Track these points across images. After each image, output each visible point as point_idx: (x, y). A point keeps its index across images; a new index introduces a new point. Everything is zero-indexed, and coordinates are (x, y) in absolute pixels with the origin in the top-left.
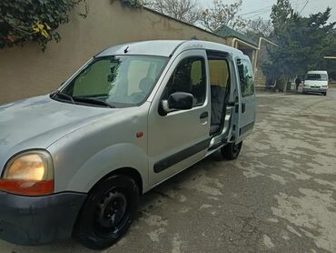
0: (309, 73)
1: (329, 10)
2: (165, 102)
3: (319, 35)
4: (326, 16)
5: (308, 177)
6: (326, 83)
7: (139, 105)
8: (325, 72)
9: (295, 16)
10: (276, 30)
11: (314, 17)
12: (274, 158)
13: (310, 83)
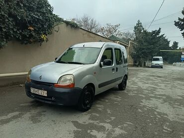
0: (154, 57)
1: (160, 29)
2: (102, 63)
3: (157, 40)
4: (159, 32)
5: (154, 95)
6: (162, 62)
7: (94, 63)
8: (161, 57)
9: (145, 31)
10: (136, 37)
11: (154, 32)
12: (140, 90)
13: (155, 62)
